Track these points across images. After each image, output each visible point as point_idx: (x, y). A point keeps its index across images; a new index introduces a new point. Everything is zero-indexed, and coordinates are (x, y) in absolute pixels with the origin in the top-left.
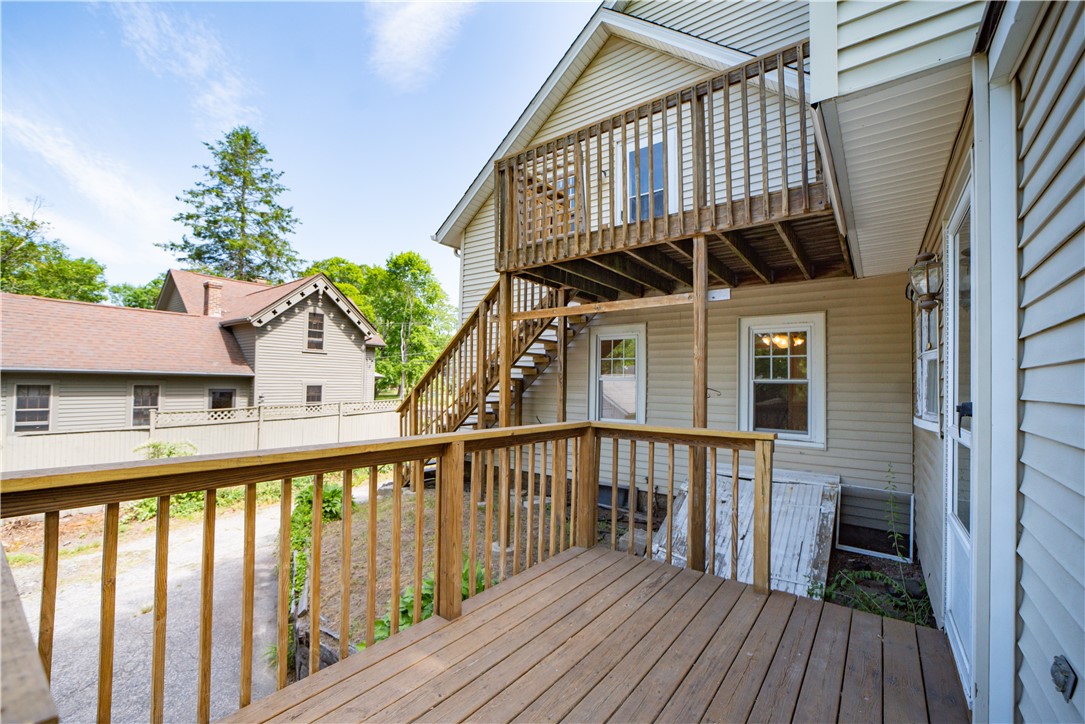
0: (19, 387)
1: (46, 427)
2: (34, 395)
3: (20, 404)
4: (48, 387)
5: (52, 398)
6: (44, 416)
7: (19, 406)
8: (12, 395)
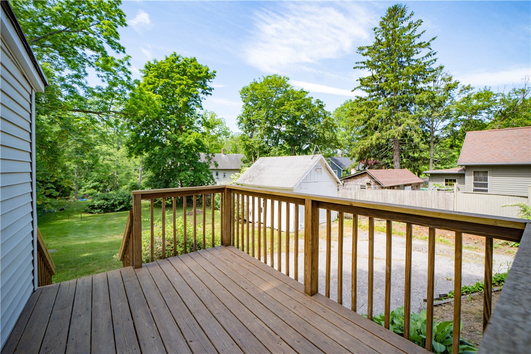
0: (475, 172)
1: (487, 191)
2: (481, 176)
3: (475, 179)
4: (487, 172)
5: (489, 177)
6: (486, 185)
7: (475, 180)
8: (471, 175)
